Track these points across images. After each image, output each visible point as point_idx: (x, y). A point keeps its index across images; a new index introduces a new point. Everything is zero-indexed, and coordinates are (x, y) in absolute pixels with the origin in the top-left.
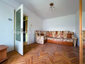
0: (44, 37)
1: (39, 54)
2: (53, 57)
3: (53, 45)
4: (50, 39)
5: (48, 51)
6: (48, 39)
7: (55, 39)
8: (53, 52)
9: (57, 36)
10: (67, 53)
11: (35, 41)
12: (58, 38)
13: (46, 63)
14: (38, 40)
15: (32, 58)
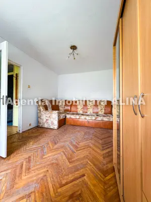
0: (59, 114)
1: (46, 150)
2: (73, 152)
3: (78, 129)
4: (73, 117)
5: (65, 141)
6: (68, 116)
7: (83, 117)
8: (74, 143)
9: (86, 111)
10: (100, 142)
11: (38, 122)
12: (88, 115)
13: (57, 164)
14: (45, 120)
15: (29, 160)
